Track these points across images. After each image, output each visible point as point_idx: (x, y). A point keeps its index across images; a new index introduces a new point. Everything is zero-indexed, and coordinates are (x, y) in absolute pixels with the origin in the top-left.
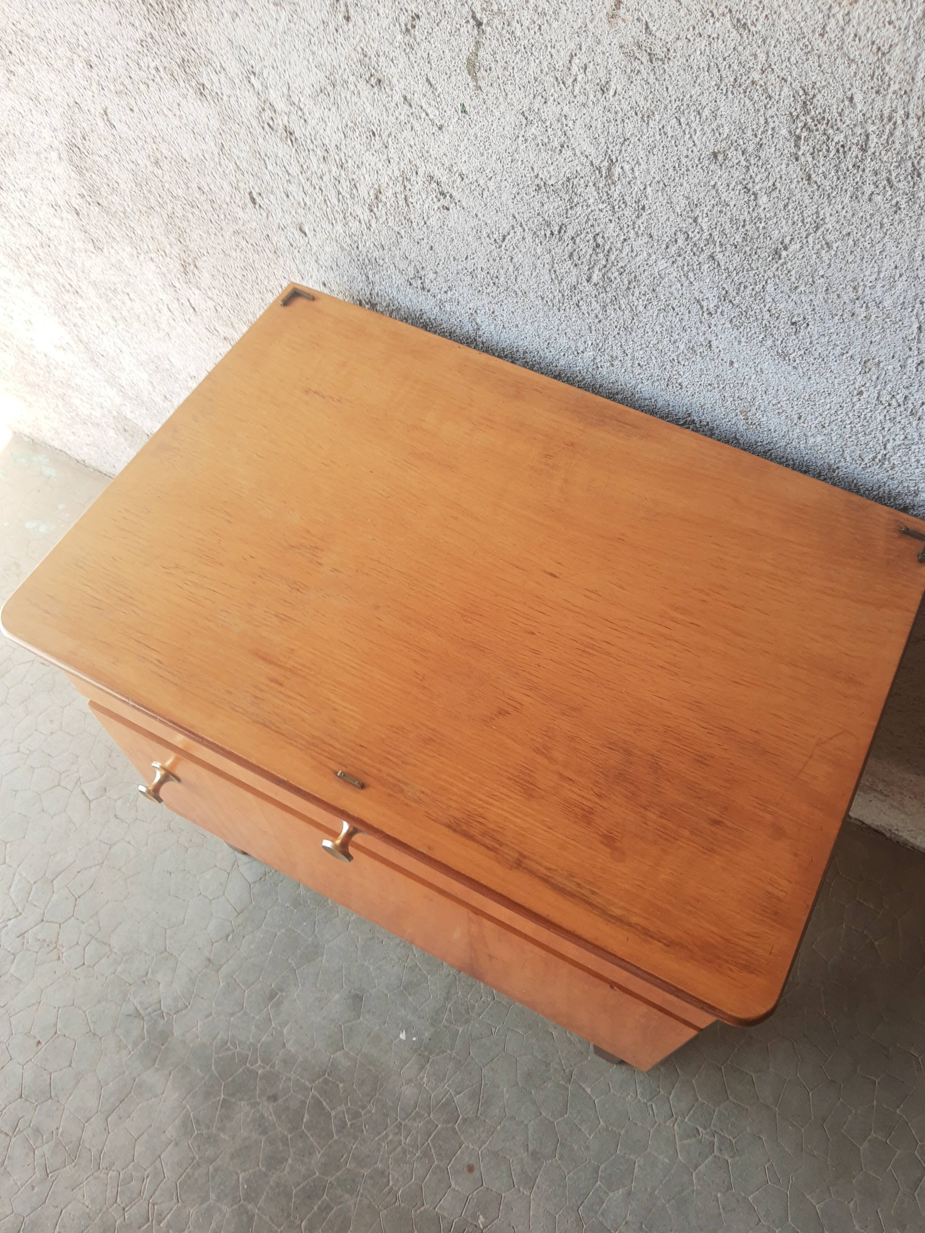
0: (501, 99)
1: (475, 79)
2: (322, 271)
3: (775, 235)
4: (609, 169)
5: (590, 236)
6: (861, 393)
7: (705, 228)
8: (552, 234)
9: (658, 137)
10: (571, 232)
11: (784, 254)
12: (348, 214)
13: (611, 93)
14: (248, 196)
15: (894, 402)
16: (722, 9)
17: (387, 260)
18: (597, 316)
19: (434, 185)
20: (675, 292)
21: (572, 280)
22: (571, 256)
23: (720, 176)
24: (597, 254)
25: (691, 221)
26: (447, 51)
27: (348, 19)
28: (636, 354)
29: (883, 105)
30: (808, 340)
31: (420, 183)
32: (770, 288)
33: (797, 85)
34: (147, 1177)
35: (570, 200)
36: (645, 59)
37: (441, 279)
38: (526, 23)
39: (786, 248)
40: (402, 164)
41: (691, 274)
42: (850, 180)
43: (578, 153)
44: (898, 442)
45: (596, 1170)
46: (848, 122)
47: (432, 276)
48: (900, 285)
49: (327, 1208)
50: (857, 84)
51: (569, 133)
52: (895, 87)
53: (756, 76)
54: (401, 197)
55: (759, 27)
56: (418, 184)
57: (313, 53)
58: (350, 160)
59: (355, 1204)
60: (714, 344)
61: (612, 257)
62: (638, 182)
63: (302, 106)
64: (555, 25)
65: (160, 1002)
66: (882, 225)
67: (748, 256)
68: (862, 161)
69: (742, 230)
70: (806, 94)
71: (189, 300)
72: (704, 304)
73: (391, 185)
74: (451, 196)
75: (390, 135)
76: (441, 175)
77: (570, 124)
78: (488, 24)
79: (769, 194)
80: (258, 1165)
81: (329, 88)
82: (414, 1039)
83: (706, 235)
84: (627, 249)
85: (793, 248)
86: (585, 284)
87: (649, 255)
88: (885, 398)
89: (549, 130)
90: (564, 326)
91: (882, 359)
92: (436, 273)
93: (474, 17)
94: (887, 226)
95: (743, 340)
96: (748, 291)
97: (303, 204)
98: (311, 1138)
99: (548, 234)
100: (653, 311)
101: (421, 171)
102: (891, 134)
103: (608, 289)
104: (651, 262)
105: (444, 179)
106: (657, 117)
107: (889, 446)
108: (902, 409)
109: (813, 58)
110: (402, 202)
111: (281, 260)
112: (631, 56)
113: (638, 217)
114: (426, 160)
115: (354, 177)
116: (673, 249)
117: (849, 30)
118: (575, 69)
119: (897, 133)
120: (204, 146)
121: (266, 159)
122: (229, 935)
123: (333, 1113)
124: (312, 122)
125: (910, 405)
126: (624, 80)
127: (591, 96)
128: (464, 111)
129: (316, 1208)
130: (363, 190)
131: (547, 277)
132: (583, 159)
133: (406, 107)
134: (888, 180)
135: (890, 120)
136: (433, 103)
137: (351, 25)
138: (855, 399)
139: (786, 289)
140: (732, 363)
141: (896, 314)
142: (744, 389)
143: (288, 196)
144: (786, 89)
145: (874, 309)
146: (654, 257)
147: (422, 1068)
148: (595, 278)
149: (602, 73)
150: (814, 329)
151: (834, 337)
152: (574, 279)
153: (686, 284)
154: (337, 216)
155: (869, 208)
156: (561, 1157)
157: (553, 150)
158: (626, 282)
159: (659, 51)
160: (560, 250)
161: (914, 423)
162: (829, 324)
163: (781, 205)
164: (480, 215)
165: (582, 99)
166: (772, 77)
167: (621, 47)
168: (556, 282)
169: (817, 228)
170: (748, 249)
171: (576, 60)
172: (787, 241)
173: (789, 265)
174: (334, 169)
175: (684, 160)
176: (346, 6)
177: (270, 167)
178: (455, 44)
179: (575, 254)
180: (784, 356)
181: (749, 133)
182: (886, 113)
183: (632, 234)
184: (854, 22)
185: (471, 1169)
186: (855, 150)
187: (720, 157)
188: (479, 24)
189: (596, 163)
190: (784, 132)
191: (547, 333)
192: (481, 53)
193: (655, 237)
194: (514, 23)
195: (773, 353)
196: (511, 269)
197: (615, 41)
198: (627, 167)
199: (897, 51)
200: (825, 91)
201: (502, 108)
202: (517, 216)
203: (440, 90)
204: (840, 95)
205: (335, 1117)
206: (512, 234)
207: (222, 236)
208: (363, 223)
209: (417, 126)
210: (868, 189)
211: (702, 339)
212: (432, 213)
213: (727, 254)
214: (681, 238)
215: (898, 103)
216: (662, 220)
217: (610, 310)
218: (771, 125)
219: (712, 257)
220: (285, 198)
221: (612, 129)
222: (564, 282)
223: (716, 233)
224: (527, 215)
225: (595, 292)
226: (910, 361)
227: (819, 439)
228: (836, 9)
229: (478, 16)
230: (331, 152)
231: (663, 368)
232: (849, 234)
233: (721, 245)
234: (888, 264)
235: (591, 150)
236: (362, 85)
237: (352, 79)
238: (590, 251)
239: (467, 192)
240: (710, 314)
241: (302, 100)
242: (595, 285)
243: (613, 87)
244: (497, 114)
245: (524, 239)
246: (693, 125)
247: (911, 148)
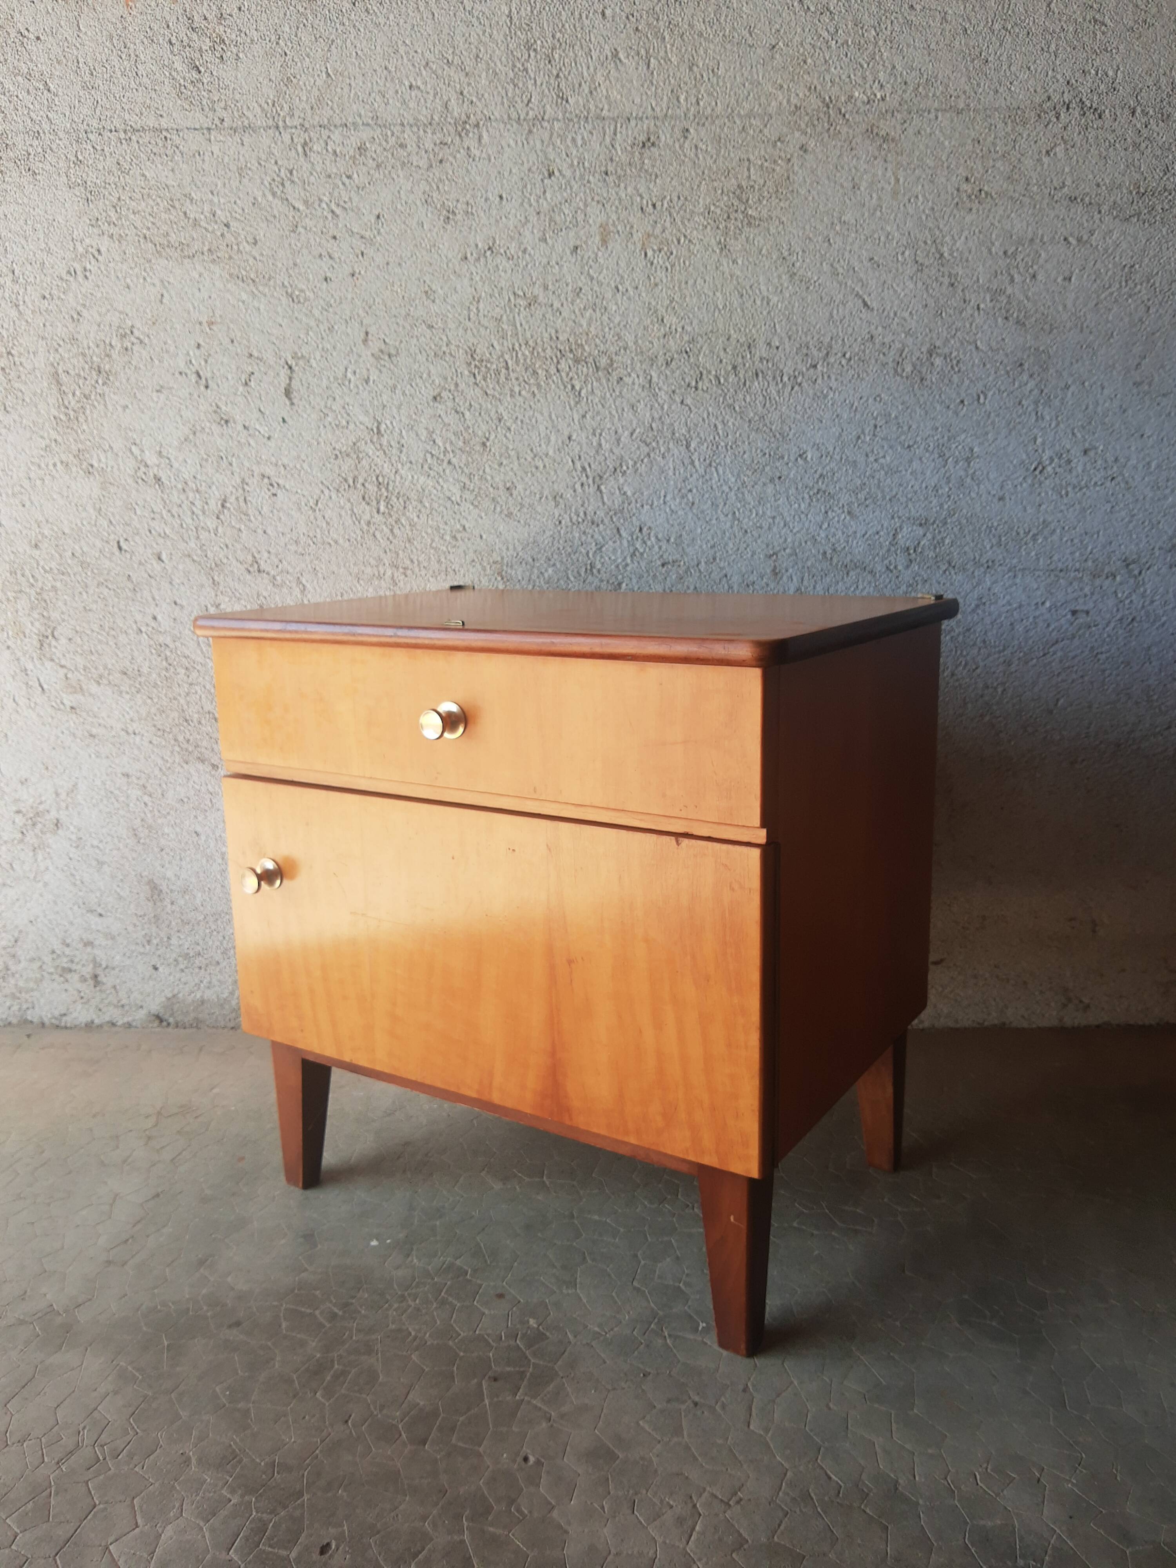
0: (307, 406)
1: (290, 399)
2: (175, 591)
3: (480, 433)
4: (378, 428)
5: (374, 479)
6: (560, 522)
7: (441, 444)
8: (349, 486)
9: (402, 398)
10: (361, 480)
11: (488, 444)
12: (199, 529)
13: (371, 382)
14: (116, 545)
15: (580, 520)
16: (420, 321)
17: (230, 557)
18: (388, 539)
19: (266, 480)
20: (435, 498)
21: (367, 517)
22: (364, 498)
23: (440, 408)
24: (380, 490)
25: (432, 443)
26: (272, 389)
27: (207, 387)
28: (420, 559)
29: (508, 344)
30: (519, 498)
31: (255, 482)
32: (488, 470)
33: (465, 347)
34: (84, 1428)
35: (358, 457)
36: (387, 358)
37: (273, 557)
38: (318, 358)
39: (488, 440)
40: (242, 473)
41: (440, 480)
42: (507, 387)
43: (358, 423)
44: (594, 549)
45: (636, 1256)
46: (495, 357)
47: (266, 555)
48: (553, 438)
49: (344, 1373)
50: (492, 337)
51: (351, 414)
52: (509, 333)
53: (444, 348)
54: (241, 500)
55: (439, 324)
56: (254, 482)
57: (181, 416)
58: (203, 484)
59: (378, 1360)
60: (467, 526)
61: (390, 488)
62: (397, 429)
63: (169, 456)
64: (334, 354)
65: (52, 1305)
66: (531, 407)
67: (469, 453)
68: (509, 375)
69: (461, 438)
70: (471, 350)
71: (39, 680)
72: (453, 499)
73: (234, 491)
74: (278, 484)
75: (234, 455)
76: (270, 471)
77: (351, 407)
78: (297, 365)
79: (469, 410)
80: (237, 1374)
81: (191, 437)
82: (388, 1241)
83: (442, 449)
84: (398, 478)
85: (492, 437)
86: (376, 515)
87: (413, 477)
88: (575, 518)
89: (339, 416)
90: (367, 557)
91: (562, 491)
92: (269, 552)
93: (287, 363)
94: (533, 406)
95: (483, 515)
96: (476, 478)
97: (163, 535)
98: (298, 1336)
99: (347, 487)
100: (423, 518)
101: (255, 474)
102: (517, 356)
103: (392, 513)
104: (415, 481)
105: (272, 474)
106: (399, 387)
107: (591, 555)
108: (586, 522)
109: (469, 331)
110: (242, 504)
111: (139, 595)
112: (378, 359)
113: (401, 452)
114: (258, 463)
115: (207, 496)
116: (426, 467)
117: (481, 314)
118: (349, 375)
119: (519, 355)
120: (84, 515)
121: (136, 507)
122: (127, 1240)
123: (317, 1312)
124: (176, 465)
125: (589, 518)
126: (377, 372)
127: (361, 387)
128: (284, 421)
129: (329, 1378)
130: (212, 502)
131: (350, 521)
132: (362, 427)
133: (245, 432)
134: (525, 381)
135: (513, 349)
136: (263, 423)
137: (209, 391)
138: (559, 528)
139: (496, 466)
140: (481, 537)
141: (558, 459)
142: (494, 554)
143: (150, 532)
144: (461, 351)
145: (546, 460)
146: (416, 477)
147: (408, 1255)
148: (382, 509)
149: (365, 372)
150: (520, 487)
151: (532, 487)
152: (369, 515)
153: (439, 488)
154: (190, 532)
155: (521, 399)
156: (593, 1260)
157: (343, 427)
158: (402, 503)
159: (393, 352)
160: (355, 496)
161: (596, 530)
162: (527, 479)
163: (477, 414)
164: (299, 491)
165: (355, 391)
166: (453, 347)
167: (373, 355)
168: (357, 523)
169: (500, 421)
170: (468, 449)
171: (349, 370)
172: (487, 435)
173: (493, 450)
174: (191, 495)
175: (419, 407)
176: (206, 380)
177: (138, 512)
178: (276, 382)
179: (366, 496)
180: (510, 515)
181: (449, 379)
182: (511, 347)
183: (400, 466)
184: (481, 311)
185: (501, 1296)
186: (503, 371)
187: (438, 398)
188: (290, 368)
189: (369, 427)
190: (466, 373)
191: (356, 570)
192: (293, 381)
193: (414, 462)
194: (312, 361)
195: (503, 516)
196: (324, 525)
197: (369, 353)
198: (388, 423)
199: (505, 318)
200: (479, 346)
201: (308, 412)
202: (325, 482)
203: (267, 413)
204: (487, 345)
205: (321, 1313)
206: (322, 496)
207: (87, 592)
208: (212, 531)
209: (252, 442)
210: (517, 389)
211: (458, 526)
212: (265, 501)
213: (458, 456)
214: (429, 456)
215: (515, 341)
216: (415, 449)
217: (396, 531)
218: (459, 371)
219: (449, 462)
220: (148, 533)
221: (376, 403)
222: (362, 522)
223: (448, 446)
224: (331, 478)
225: (384, 520)
226: (576, 486)
227: (550, 570)
228: (471, 307)
229: (289, 363)
230: (190, 483)
231: (439, 561)
232: (517, 418)
233: (453, 451)
234: (542, 428)
235: (365, 420)
236: (214, 427)
237: (208, 424)
238: (376, 489)
239: (289, 476)
240: (458, 504)
241: (170, 451)
242: (383, 514)
243: (371, 378)
244: (305, 416)
245: (331, 498)
246: (420, 385)
247: (528, 361)
